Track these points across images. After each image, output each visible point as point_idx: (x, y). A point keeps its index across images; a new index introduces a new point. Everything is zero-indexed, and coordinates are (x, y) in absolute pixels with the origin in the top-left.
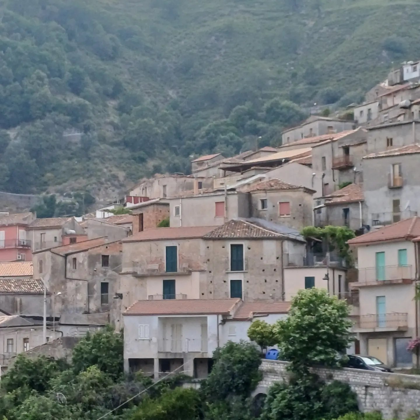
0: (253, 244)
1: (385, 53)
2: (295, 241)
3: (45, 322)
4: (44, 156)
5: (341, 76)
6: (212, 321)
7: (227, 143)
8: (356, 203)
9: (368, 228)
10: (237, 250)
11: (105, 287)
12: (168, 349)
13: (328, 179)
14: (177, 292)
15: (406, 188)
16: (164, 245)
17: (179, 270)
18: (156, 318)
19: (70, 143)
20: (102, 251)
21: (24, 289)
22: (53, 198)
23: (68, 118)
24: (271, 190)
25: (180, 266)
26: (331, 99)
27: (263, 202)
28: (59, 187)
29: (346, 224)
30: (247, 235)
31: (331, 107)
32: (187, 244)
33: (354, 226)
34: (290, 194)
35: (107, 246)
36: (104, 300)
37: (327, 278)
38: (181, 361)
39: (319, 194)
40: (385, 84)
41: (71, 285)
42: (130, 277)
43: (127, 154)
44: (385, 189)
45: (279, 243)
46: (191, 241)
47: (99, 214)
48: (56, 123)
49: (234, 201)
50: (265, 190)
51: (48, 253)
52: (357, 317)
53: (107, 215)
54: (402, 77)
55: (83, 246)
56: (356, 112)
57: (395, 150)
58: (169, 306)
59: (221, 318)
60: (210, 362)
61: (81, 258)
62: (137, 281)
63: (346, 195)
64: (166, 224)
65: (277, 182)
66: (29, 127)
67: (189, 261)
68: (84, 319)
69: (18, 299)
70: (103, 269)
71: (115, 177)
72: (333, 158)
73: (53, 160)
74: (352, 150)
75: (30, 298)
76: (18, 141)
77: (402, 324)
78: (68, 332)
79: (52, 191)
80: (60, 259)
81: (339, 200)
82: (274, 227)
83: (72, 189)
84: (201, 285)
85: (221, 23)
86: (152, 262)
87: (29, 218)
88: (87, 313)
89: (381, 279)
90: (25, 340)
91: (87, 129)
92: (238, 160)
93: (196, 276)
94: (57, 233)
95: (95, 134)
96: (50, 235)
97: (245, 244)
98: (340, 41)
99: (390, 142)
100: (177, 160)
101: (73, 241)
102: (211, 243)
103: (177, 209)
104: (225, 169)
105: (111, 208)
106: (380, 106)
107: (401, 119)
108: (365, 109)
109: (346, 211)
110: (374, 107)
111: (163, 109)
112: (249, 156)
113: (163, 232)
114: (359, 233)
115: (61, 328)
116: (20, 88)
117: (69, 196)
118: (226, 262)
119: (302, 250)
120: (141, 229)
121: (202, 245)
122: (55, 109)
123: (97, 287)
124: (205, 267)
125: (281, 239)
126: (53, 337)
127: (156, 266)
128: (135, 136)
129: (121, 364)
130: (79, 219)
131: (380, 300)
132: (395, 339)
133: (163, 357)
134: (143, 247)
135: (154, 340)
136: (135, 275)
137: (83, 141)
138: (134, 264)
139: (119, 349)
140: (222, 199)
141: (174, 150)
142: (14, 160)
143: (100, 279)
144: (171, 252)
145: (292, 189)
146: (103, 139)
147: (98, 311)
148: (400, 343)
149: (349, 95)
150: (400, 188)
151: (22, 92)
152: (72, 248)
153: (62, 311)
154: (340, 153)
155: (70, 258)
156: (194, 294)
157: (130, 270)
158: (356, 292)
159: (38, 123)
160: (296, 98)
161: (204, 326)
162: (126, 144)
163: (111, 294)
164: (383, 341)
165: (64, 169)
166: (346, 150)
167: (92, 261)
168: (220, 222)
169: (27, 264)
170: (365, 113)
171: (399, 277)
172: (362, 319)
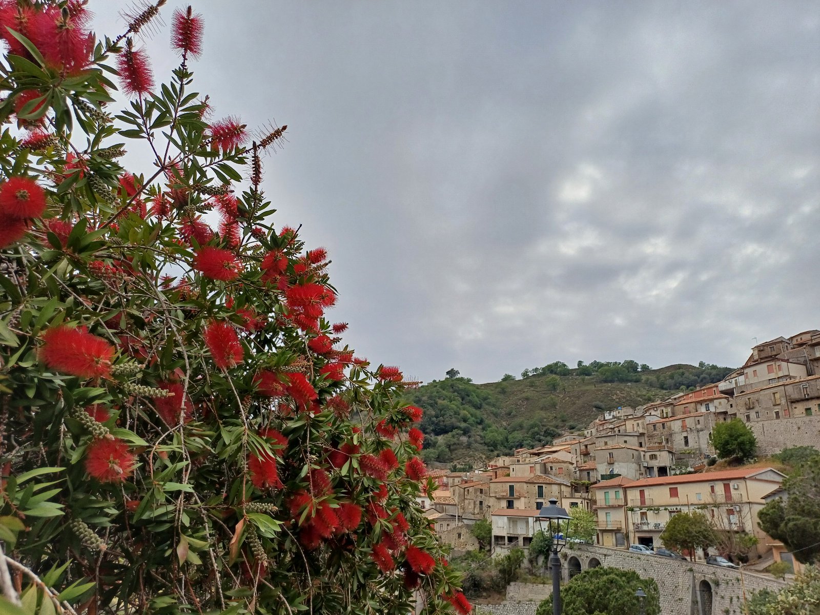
0: (547, 486)
1: (594, 409)
2: (566, 486)
3: (457, 517)
4: (452, 447)
5: (576, 418)
6: (531, 520)
7: (528, 445)
8: (593, 470)
9: (599, 481)
10: (540, 488)
11: (481, 503)
12: (511, 532)
13: (579, 459)
14: (514, 506)
15: (616, 463)
16: (508, 485)
17: (515, 497)
18: (506, 517)
19: (462, 442)
20: (480, 487)
21: (447, 502)
22: (456, 465)
23: (462, 432)
24: (554, 462)
25: (516, 494)
26: (572, 428)
27: (551, 468)
28: (459, 461)
29: (589, 479)
30: (545, 482)
31: (572, 430)
32: (518, 485)
33: (592, 480)
34: (562, 464)
35: (482, 484)
36: (481, 509)
37: (582, 503)
38: (517, 538)
39: (575, 465)
40: (597, 421)
41: (467, 502)
42: (494, 498)
43: (486, 448)
44: (606, 463)
45: (559, 486)
46: (520, 484)
47: (476, 472)
48: (457, 434)
49: (538, 467)
50: (552, 462)
51: (457, 487)
52: (597, 522)
53: (480, 472)
54: (604, 418)
55: (472, 484)
56: (586, 432)
57: (609, 447)
58: (510, 512)
59: (535, 519)
60: (530, 539)
61: (471, 489)
62: (496, 500)
63: (588, 466)
64: (509, 475)
65: (557, 459)
66: (446, 435)
67: (519, 492)
68: (472, 517)
69: (444, 507)
70: (480, 495)
71: (481, 458)
72: (580, 450)
73: (456, 449)
74: (588, 447)
75: (449, 506)
76: (442, 441)
77: (619, 526)
78: (466, 522)
79: (455, 463)
80: (462, 490)
81: (585, 468)
82: (556, 479)
83: (463, 462)
84: (525, 503)
85: (524, 395)
86: (503, 492)
87: (448, 472)
88: (474, 514)
89: (607, 504)
90: (448, 525)
91: (469, 437)
92: (535, 451)
93: (522, 499)
94: (459, 479)
95: (473, 439)
96: (457, 480)
97: (544, 486)
98: (574, 404)
99: (606, 443)
100: (507, 451)
101: (466, 482)
102: (529, 485)
103: (513, 469)
104: (531, 454)
105: (482, 469)
106: (597, 429)
107: (610, 434)
108: (589, 431)
109: (588, 473)
110: (594, 430)
111: (501, 430)
112: (540, 450)
113: (507, 479)
114: (595, 483)
115: (464, 520)
116: (443, 419)
117: (462, 465)
118: (536, 494)
119: (569, 489)
120: (496, 478)
121: (525, 485)
122: (456, 428)
123: (478, 503)
124: (526, 495)
125: (560, 484)
126: (460, 524)
127: (505, 494)
128: (489, 440)
129: (491, 537)
130: (468, 474)
131: (608, 514)
132: (616, 533)
133: (509, 535)
134: (500, 485)
135: (505, 527)
136: (495, 497)
137: (468, 441)
138: (496, 493)
139: (490, 531)
140: (533, 465)
141: (505, 447)
142: (440, 449)
143: (479, 499)
144: (512, 488)
145: (564, 462)
146: (476, 441)
147: (478, 514)
148: (619, 535)
149: (580, 426)
150: (613, 463)
151: (444, 421)
152: (466, 485)
153: (463, 513)
154: (583, 448)
155: (466, 489)
156: (522, 507)
157: (494, 495)
158: (596, 510)
159: (450, 433)
160: (557, 427)
161: (527, 522)
162: (485, 444)
163: (484, 505)
164: (610, 534)
165: (460, 453)
166: (586, 446)
167: (476, 490)
168: (532, 475)
169: (448, 492)
170: (590, 433)
171: (616, 503)
172: (599, 523)
